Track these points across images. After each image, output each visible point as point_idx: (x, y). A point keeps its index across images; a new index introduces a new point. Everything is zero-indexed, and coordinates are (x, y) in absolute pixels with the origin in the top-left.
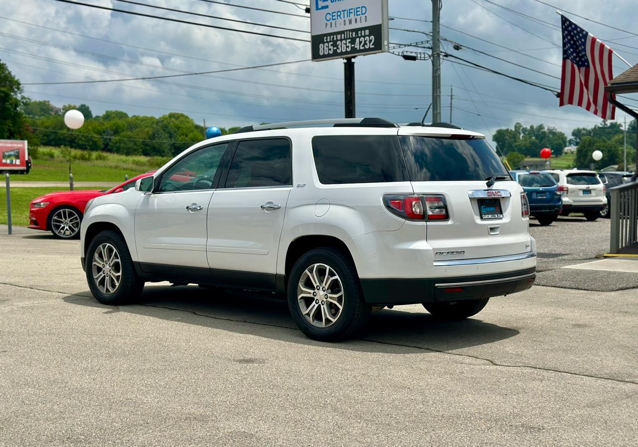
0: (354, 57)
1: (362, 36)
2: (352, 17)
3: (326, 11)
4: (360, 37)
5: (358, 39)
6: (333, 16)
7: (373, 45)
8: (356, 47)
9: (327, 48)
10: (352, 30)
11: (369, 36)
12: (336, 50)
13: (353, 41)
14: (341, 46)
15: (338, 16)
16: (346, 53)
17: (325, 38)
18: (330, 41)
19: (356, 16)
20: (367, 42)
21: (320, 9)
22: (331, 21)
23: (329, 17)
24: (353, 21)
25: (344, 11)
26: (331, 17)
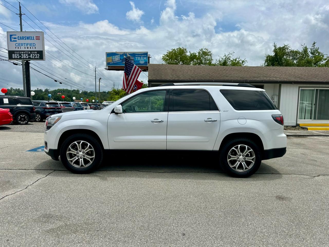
0: (29, 61)
1: (33, 54)
2: (29, 46)
3: (16, 42)
4: (32, 54)
5: (31, 55)
6: (19, 45)
7: (39, 57)
8: (31, 57)
9: (16, 56)
10: (29, 51)
11: (37, 54)
12: (21, 57)
13: (29, 55)
14: (23, 56)
15: (21, 45)
16: (26, 58)
17: (15, 52)
18: (18, 54)
19: (30, 46)
20: (36, 56)
21: (12, 41)
22: (18, 46)
23: (17, 45)
24: (29, 48)
25: (24, 44)
26: (18, 45)
